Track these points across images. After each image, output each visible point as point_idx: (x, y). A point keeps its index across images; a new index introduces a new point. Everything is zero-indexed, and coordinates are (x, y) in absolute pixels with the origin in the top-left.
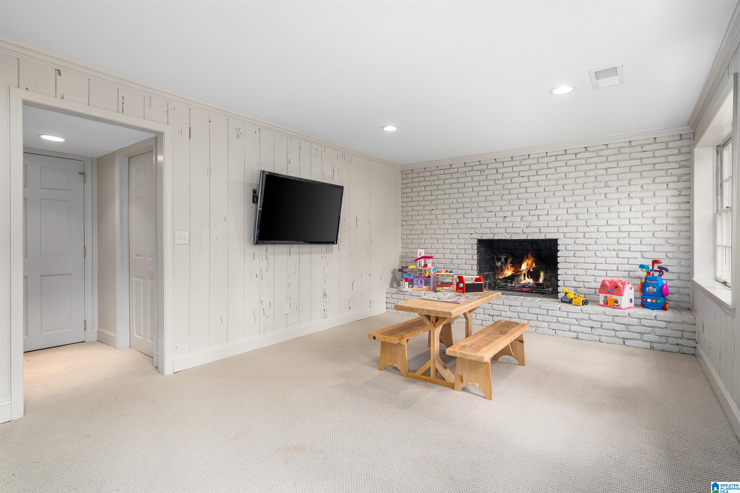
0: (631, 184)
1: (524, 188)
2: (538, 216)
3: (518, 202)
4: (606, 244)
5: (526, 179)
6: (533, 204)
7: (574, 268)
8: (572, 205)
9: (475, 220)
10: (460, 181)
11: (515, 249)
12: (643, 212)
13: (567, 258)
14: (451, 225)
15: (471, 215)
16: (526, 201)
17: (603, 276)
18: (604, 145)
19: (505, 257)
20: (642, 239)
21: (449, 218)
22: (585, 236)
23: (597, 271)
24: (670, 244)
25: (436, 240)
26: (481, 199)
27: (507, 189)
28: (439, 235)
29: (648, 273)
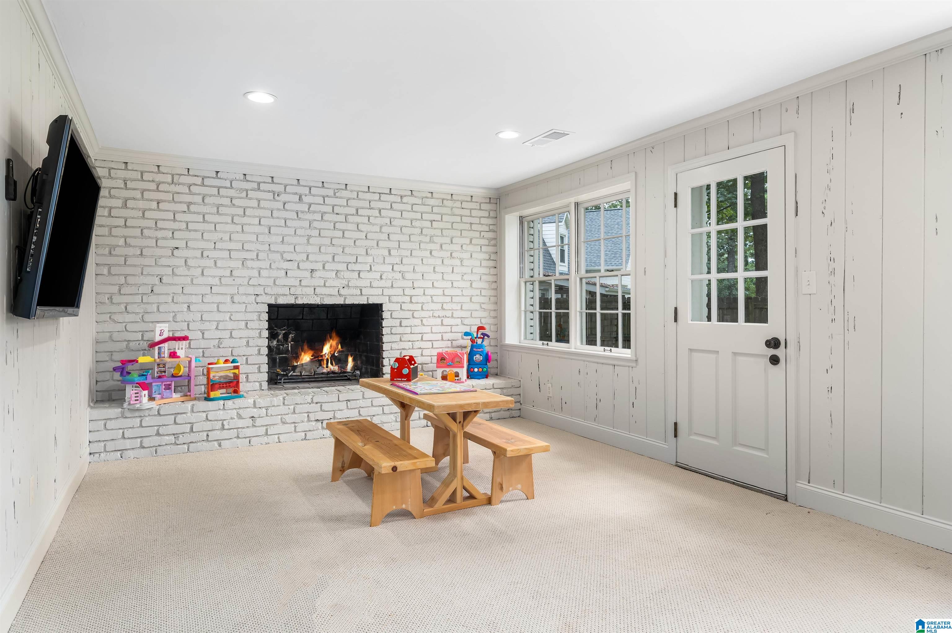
0: (454, 242)
1: (340, 230)
2: (358, 272)
3: (331, 250)
4: (432, 310)
5: (342, 218)
6: (352, 255)
7: (401, 340)
8: (398, 260)
9: (264, 273)
10: (236, 204)
11: (302, 319)
12: (463, 274)
13: (393, 328)
14: (217, 279)
15: (256, 264)
16: (343, 249)
17: (429, 348)
18: (429, 192)
19: (284, 332)
20: (462, 304)
21: (213, 266)
22: (412, 300)
23: (425, 342)
24: (483, 309)
25: (186, 306)
26: (274, 239)
27: (316, 228)
28: (194, 296)
29: (472, 341)
